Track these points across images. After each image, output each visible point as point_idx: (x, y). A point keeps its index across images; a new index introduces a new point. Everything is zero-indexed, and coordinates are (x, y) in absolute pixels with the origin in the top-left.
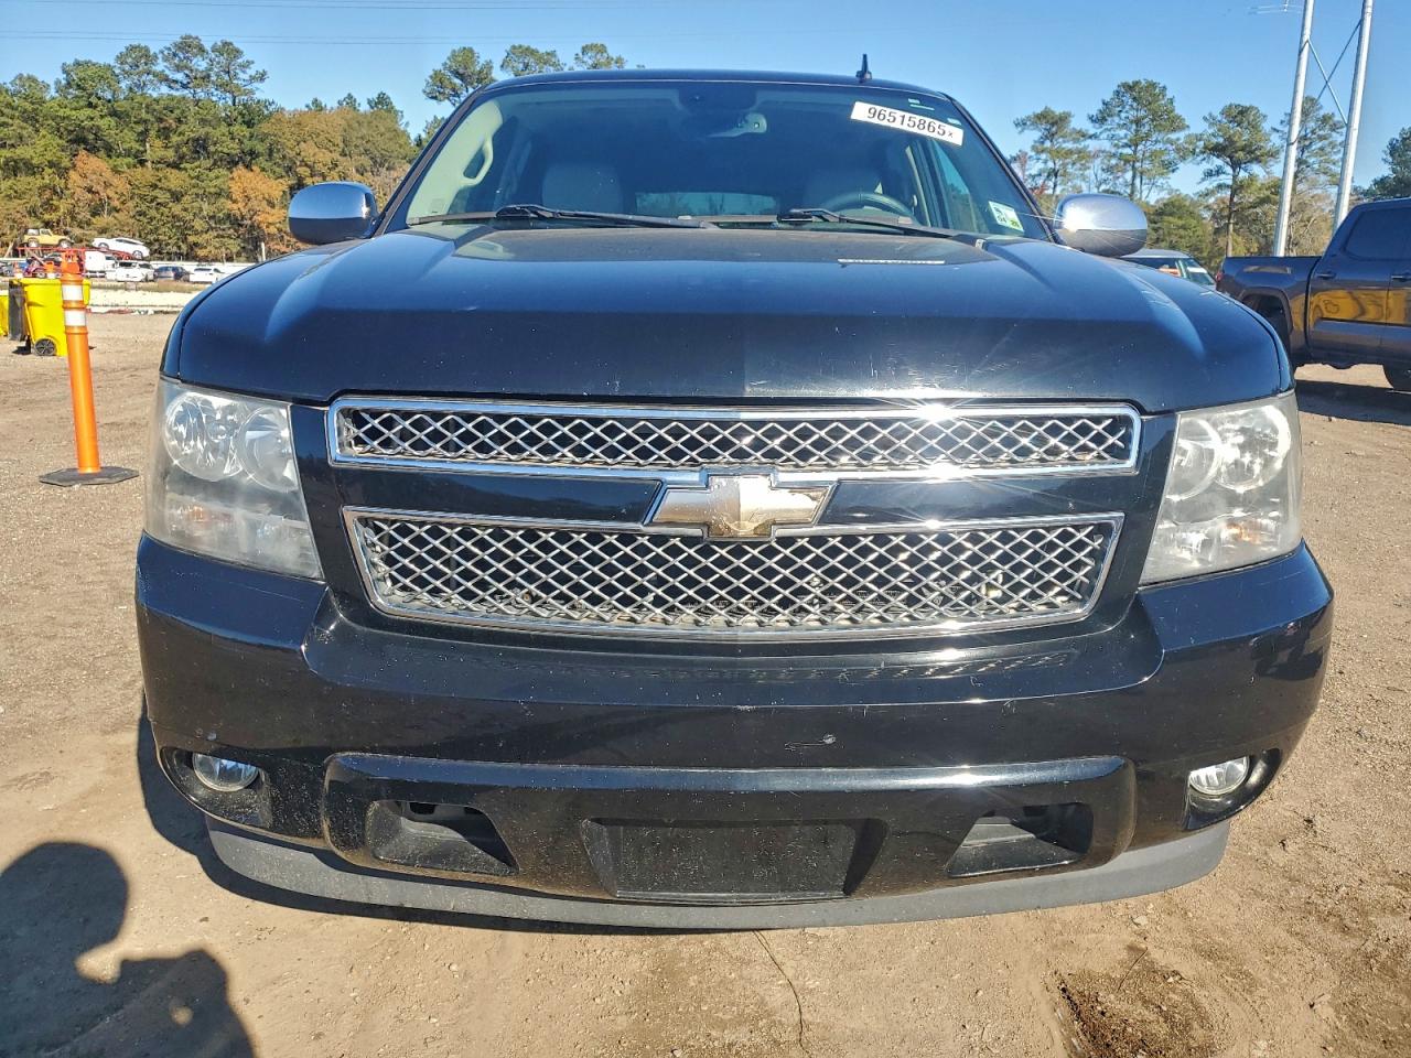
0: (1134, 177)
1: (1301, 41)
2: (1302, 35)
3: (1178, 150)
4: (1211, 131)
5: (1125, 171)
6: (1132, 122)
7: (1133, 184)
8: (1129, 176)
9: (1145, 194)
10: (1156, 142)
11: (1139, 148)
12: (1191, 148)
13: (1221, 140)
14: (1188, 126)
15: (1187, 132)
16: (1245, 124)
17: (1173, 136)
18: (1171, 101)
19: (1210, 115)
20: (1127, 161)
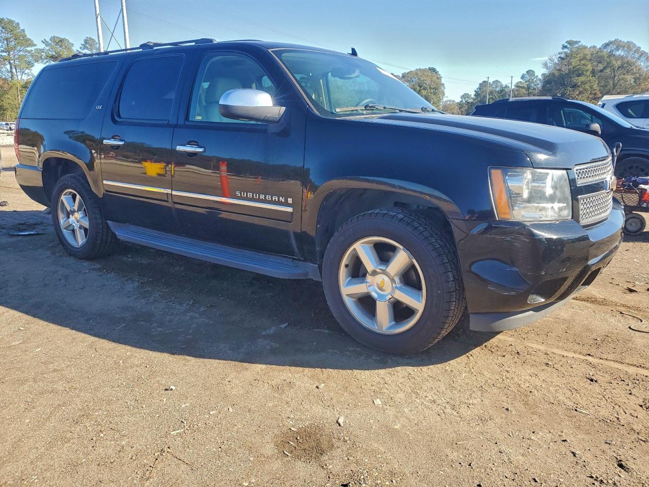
0: (11, 68)
1: (96, 14)
2: (96, 11)
3: (32, 56)
4: (47, 48)
5: (5, 65)
6: (4, 39)
7: (11, 72)
8: (8, 67)
9: (19, 77)
10: (20, 51)
11: (11, 53)
12: (39, 55)
13: (54, 53)
14: (36, 45)
15: (35, 48)
16: (64, 47)
17: (29, 49)
18: (23, 30)
19: (45, 40)
20: (5, 60)
